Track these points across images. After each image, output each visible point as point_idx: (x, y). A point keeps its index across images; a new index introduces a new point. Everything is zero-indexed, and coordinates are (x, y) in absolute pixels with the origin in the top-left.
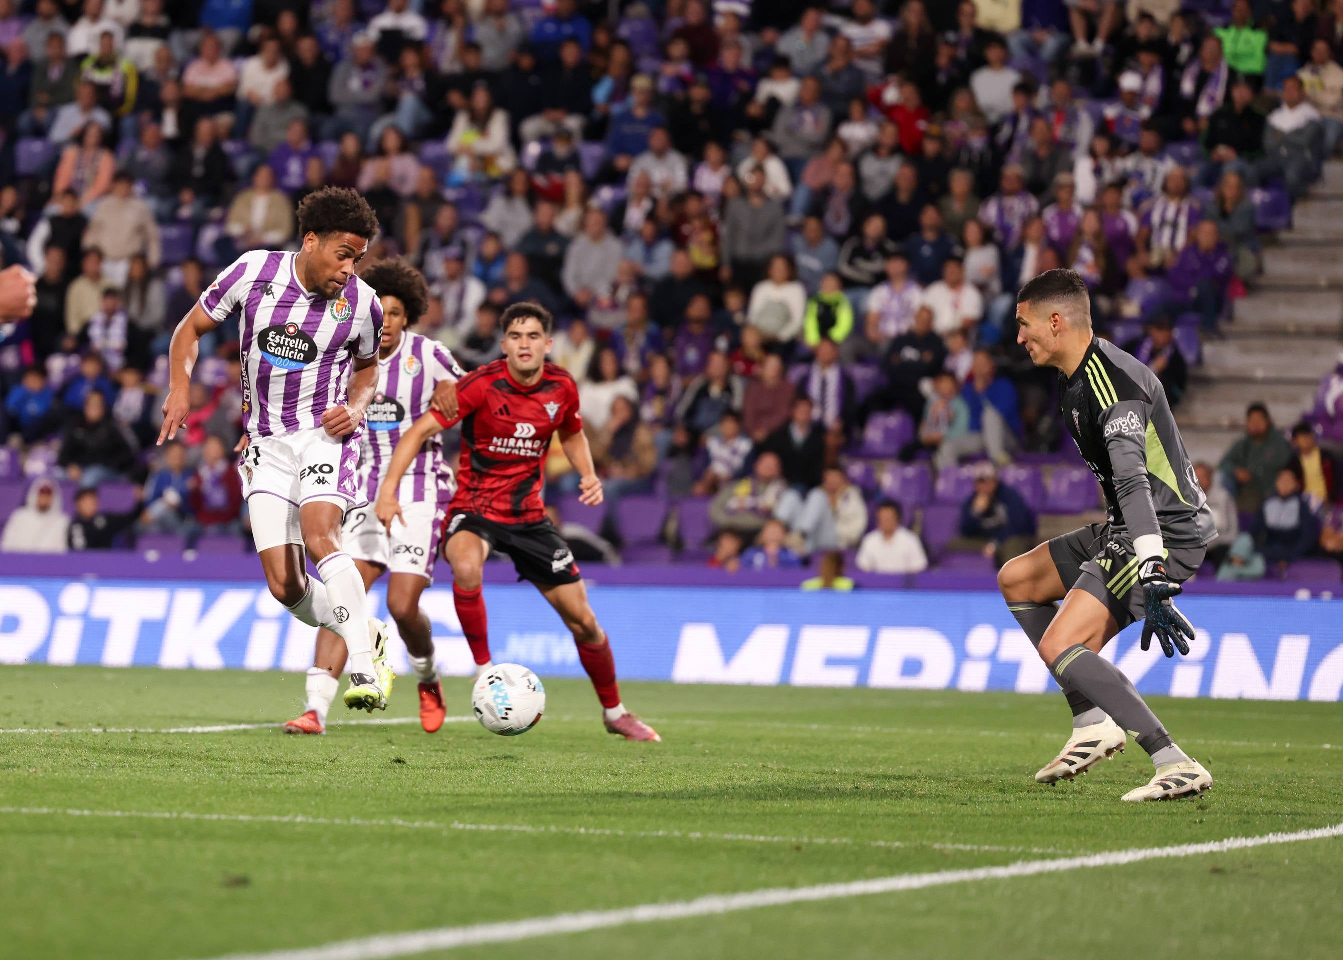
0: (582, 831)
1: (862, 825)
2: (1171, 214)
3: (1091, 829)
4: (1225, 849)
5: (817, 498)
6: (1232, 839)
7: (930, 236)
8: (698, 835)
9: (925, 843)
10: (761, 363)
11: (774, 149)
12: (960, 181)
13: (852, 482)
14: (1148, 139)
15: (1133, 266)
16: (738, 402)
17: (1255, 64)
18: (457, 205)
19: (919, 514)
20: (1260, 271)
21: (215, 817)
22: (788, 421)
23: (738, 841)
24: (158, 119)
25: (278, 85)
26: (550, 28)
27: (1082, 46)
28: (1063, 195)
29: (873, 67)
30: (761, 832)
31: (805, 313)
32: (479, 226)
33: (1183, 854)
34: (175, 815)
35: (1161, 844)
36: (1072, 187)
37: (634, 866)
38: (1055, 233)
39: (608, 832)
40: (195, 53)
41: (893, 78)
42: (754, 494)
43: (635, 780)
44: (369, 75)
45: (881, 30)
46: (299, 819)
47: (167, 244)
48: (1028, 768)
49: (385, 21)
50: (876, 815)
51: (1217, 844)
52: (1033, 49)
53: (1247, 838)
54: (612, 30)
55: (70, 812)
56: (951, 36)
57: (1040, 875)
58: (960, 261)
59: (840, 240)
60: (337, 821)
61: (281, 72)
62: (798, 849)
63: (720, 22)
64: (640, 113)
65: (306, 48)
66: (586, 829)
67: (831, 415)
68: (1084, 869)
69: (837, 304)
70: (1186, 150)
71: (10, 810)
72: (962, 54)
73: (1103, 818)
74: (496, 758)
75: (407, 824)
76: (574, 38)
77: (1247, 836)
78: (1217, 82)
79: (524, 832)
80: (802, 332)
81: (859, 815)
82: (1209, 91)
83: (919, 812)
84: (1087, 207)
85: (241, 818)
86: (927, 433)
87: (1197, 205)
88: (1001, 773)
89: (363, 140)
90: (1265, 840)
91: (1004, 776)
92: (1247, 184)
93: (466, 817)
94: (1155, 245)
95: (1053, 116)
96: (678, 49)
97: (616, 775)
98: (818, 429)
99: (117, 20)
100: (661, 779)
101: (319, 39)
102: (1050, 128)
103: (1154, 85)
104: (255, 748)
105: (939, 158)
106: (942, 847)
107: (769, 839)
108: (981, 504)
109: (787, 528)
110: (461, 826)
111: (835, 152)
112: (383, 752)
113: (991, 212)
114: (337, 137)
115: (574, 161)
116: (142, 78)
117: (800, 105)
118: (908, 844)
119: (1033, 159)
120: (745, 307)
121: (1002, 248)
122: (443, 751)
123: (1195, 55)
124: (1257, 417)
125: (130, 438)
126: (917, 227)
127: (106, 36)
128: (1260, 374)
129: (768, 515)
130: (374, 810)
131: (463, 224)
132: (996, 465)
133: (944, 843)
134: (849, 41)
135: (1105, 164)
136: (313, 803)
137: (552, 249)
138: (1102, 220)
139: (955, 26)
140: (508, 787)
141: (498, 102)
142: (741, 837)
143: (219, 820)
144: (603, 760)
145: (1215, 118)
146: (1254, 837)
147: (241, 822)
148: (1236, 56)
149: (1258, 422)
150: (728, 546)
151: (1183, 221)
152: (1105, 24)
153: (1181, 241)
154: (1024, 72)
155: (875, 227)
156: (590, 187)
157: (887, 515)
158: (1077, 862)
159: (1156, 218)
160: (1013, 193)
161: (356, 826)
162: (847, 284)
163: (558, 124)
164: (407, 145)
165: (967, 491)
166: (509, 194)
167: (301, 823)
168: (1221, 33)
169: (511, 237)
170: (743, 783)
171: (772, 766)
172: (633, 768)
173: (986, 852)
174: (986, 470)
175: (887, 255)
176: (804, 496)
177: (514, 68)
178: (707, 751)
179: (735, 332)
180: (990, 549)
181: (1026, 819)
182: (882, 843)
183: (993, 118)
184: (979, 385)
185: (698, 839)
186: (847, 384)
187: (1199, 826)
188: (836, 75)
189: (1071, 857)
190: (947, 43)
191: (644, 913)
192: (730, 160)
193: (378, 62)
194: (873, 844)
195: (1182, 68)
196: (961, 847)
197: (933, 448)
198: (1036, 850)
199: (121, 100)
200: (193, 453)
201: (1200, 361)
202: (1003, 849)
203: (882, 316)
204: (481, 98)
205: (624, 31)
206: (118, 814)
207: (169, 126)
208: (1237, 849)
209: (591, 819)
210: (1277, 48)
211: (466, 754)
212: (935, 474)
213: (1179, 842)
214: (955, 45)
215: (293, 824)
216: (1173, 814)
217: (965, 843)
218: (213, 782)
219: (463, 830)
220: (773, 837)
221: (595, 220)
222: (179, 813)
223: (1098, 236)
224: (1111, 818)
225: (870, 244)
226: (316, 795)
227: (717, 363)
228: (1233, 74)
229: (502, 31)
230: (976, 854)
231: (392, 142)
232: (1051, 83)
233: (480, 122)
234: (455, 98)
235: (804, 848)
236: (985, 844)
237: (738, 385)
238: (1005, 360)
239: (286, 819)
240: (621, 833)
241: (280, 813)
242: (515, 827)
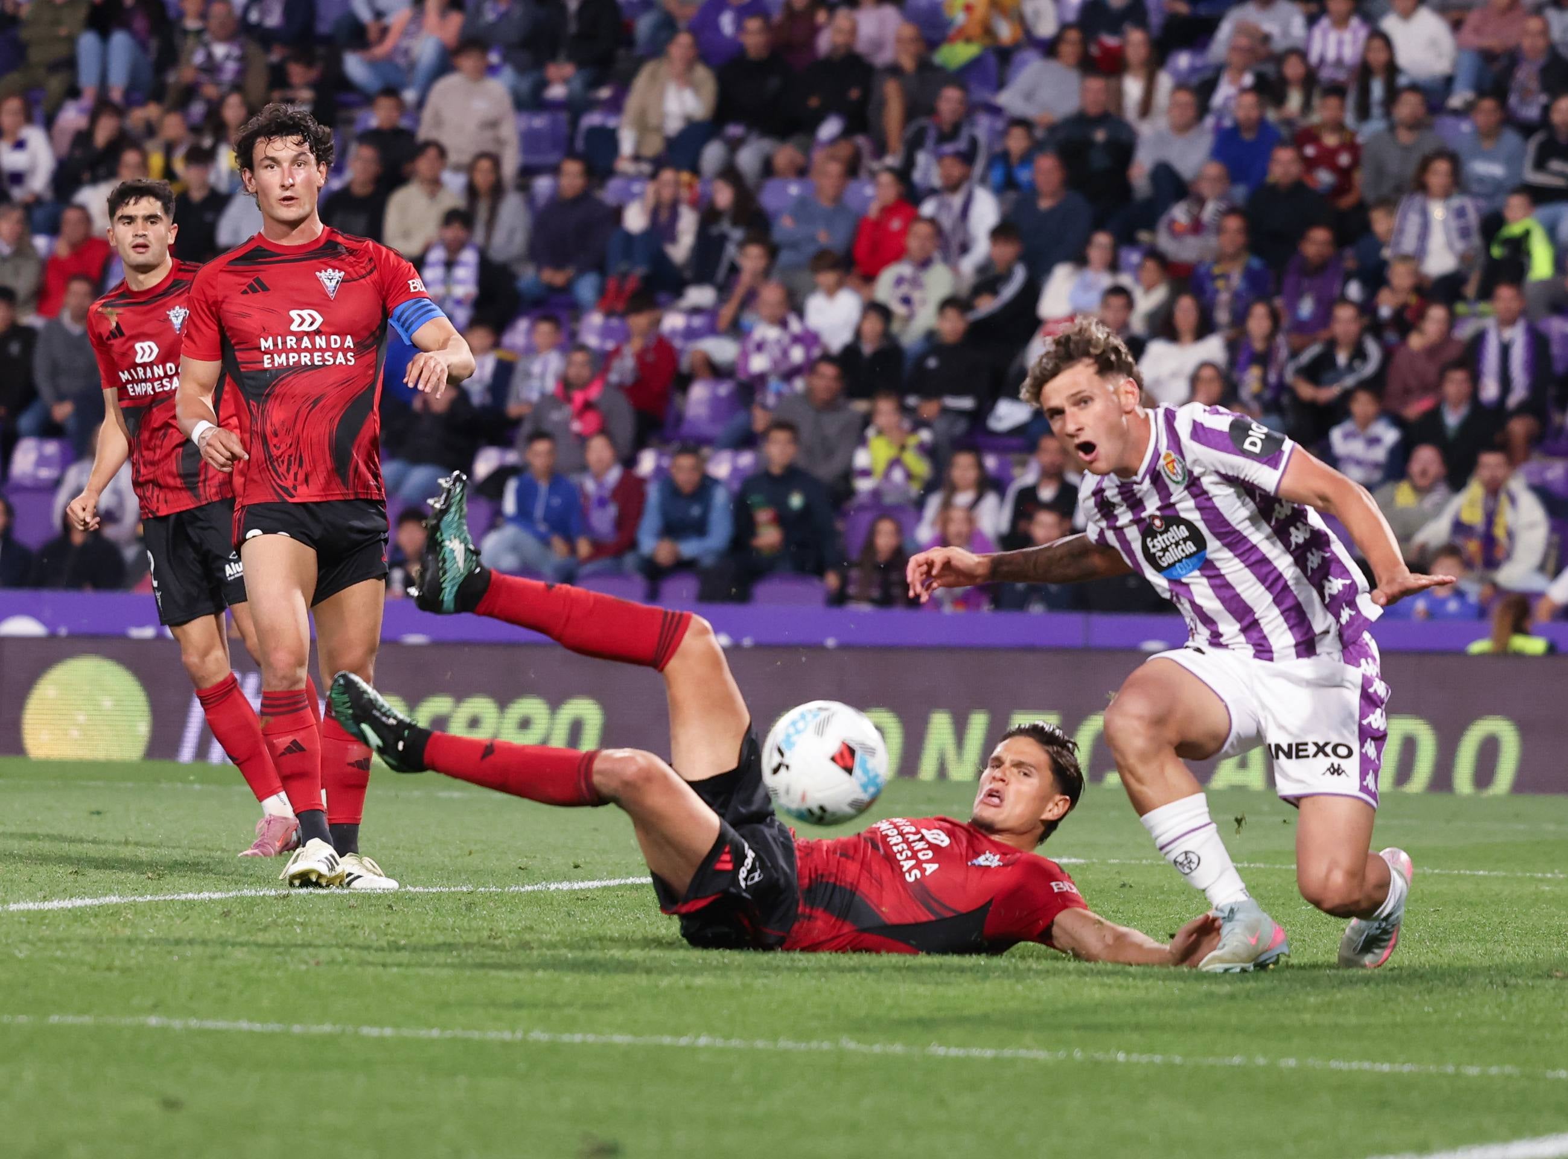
0: (1121, 1057)
1: (1536, 1042)
8: (1292, 1062)
21: (578, 1038)
30: (1387, 1057)
32: (995, 111)
34: (519, 1035)
37: (1192, 1116)
39: (1158, 1059)
46: (703, 1041)
47: (529, 140)
60: (759, 1044)
66: (1128, 1052)
69: (1528, 235)
71: (277, 1028)
75: (864, 1048)
79: (1034, 1060)
85: (617, 1039)
93: (952, 1037)
107: (1397, 1068)
130: (814, 1026)
131: (970, 110)
142: (1355, 1065)
143: (584, 1043)
147: (618, 1046)
161: (786, 1050)
167: (707, 1048)
185: (1291, 1069)
194: (1550, 1074)
206: (435, 1033)
209: (1135, 1037)
215: (693, 1050)
219: (944, 1060)
220: (1404, 1065)
222: (526, 1032)
227: (1345, 319)
239: (684, 1041)
240: (1178, 1060)
241: (677, 1032)
242: (1022, 1053)
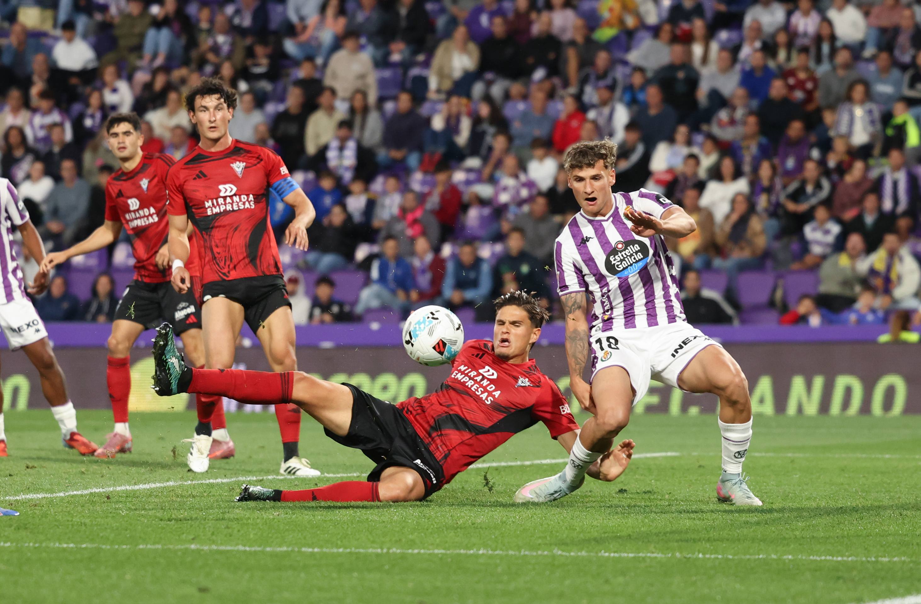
0: (701, 556)
8: (790, 557)
21: (416, 551)
23: (821, 561)
30: (839, 553)
34: (385, 550)
37: (738, 586)
39: (720, 557)
46: (481, 551)
55: (304, 549)
60: (511, 552)
66: (704, 554)
71: (258, 549)
75: (565, 554)
79: (656, 558)
85: (436, 551)
93: (611, 546)
107: (845, 558)
110: (607, 554)
130: (540, 541)
136: (493, 537)
142: (823, 558)
143: (419, 554)
147: (437, 555)
161: (525, 556)
167: (483, 554)
185: (790, 561)
206: (341, 550)
209: (708, 545)
215: (477, 556)
219: (608, 558)
220: (848, 556)
222: (389, 549)
239: (472, 552)
240: (730, 557)
241: (467, 548)
242: (649, 555)
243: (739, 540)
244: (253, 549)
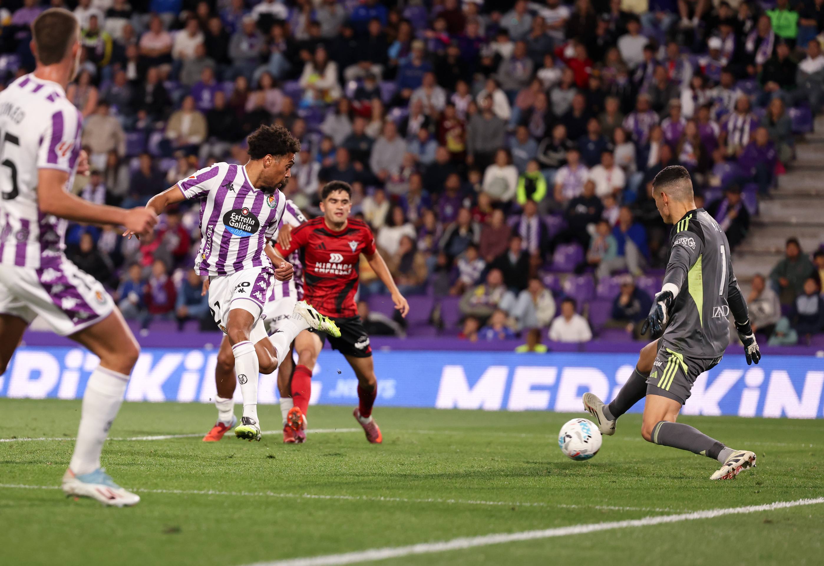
0: (382, 498)
1: (552, 495)
2: (740, 123)
3: (691, 497)
4: (773, 508)
5: (525, 296)
6: (777, 502)
7: (593, 137)
8: (453, 501)
9: (590, 505)
10: (491, 215)
11: (499, 85)
12: (611, 104)
13: (546, 286)
14: (726, 78)
15: (717, 155)
16: (477, 238)
17: (791, 32)
18: (306, 119)
19: (587, 306)
20: (794, 157)
21: (159, 491)
22: (507, 250)
23: (477, 504)
24: (124, 68)
25: (198, 47)
26: (362, 12)
27: (685, 22)
28: (674, 112)
29: (559, 35)
30: (491, 499)
31: (517, 184)
32: (319, 132)
33: (747, 512)
35: (734, 506)
36: (679, 108)
37: (413, 519)
38: (669, 135)
39: (398, 500)
40: (147, 27)
41: (571, 42)
42: (487, 294)
43: (414, 467)
44: (254, 41)
45: (563, 12)
46: (211, 492)
48: (653, 460)
49: (262, 8)
50: (561, 488)
51: (768, 505)
52: (656, 24)
53: (786, 502)
54: (400, 12)
56: (606, 16)
57: (660, 525)
58: (612, 152)
59: (539, 140)
60: (234, 493)
61: (199, 39)
62: (513, 509)
63: (466, 8)
64: (417, 63)
65: (215, 24)
66: (385, 497)
67: (533, 246)
68: (687, 520)
69: (537, 179)
70: (749, 85)
71: (36, 487)
72: (612, 26)
73: (699, 490)
74: (330, 454)
75: (276, 495)
76: (376, 18)
77: (786, 500)
78: (768, 44)
79: (347, 499)
80: (515, 196)
81: (550, 488)
82: (763, 48)
83: (587, 486)
84: (688, 119)
85: (175, 491)
86: (592, 256)
87: (755, 118)
88: (636, 463)
89: (249, 80)
90: (797, 503)
91: (638, 465)
92: (786, 105)
93: (312, 491)
94: (730, 142)
95: (667, 64)
96: (440, 24)
97: (403, 465)
98: (525, 255)
99: (99, 8)
100: (430, 467)
101: (223, 19)
102: (666, 72)
103: (729, 45)
104: (184, 449)
105: (599, 90)
106: (601, 508)
107: (496, 503)
108: (624, 299)
109: (507, 314)
110: (309, 496)
111: (535, 86)
112: (262, 451)
113: (630, 122)
114: (234, 79)
115: (377, 93)
116: (115, 43)
117: (514, 58)
118: (580, 506)
119: (655, 90)
120: (481, 181)
121: (637, 144)
122: (298, 451)
123: (754, 27)
124: (792, 247)
125: (108, 262)
126: (585, 132)
127: (93, 18)
128: (794, 220)
129: (495, 307)
130: (256, 486)
131: (309, 131)
132: (634, 276)
133: (602, 506)
134: (543, 19)
135: (700, 93)
136: (219, 483)
137: (363, 146)
138: (698, 127)
139: (608, 10)
140: (337, 472)
141: (331, 57)
142: (478, 502)
143: (162, 492)
144: (395, 455)
145: (766, 65)
146: (790, 501)
147: (176, 494)
148: (779, 27)
149: (793, 249)
150: (471, 325)
151: (747, 128)
152: (699, 8)
153: (746, 139)
154: (650, 37)
155: (559, 132)
156: (387, 108)
157: (567, 307)
158: (683, 517)
159: (731, 126)
160: (644, 111)
161: (245, 496)
162: (543, 167)
163: (367, 70)
164: (276, 83)
165: (616, 292)
166: (338, 113)
167: (212, 494)
168: (770, 13)
169: (339, 138)
170: (480, 470)
171: (498, 459)
172: (413, 461)
173: (627, 511)
174: (627, 279)
175: (567, 149)
176: (517, 295)
177: (340, 37)
178: (458, 450)
179: (474, 195)
180: (630, 327)
181: (652, 491)
182: (565, 506)
183: (631, 65)
184: (624, 228)
185: (453, 503)
186: (543, 227)
187: (757, 494)
188: (536, 40)
189: (679, 513)
190: (604, 20)
191: (420, 548)
192: (472, 92)
193: (258, 32)
194: (559, 506)
195: (746, 35)
196: (612, 508)
197: (595, 266)
198: (657, 510)
199: (102, 56)
200: (146, 270)
201: (757, 212)
202: (638, 509)
203: (564, 186)
204: (321, 55)
205: (407, 13)
207: (131, 72)
208: (780, 509)
209: (388, 492)
210: (805, 22)
211: (312, 452)
212: (596, 282)
213: (745, 504)
214: (608, 22)
215: (206, 495)
216: (741, 487)
217: (615, 506)
218: (158, 470)
219: (310, 498)
220: (498, 502)
221: (390, 128)
222: (138, 489)
223: (695, 136)
224: (703, 489)
225: (557, 142)
226: (221, 477)
227: (464, 215)
228: (777, 38)
229: (333, 14)
230: (622, 512)
231: (266, 81)
232: (666, 44)
233: (320, 69)
234: (305, 55)
235: (517, 509)
236: (627, 506)
237: (477, 228)
238: (639, 212)
239: (203, 492)
240: (406, 500)
241: (199, 489)
242: (342, 497)
243: (412, 489)
244: (32, 487)
